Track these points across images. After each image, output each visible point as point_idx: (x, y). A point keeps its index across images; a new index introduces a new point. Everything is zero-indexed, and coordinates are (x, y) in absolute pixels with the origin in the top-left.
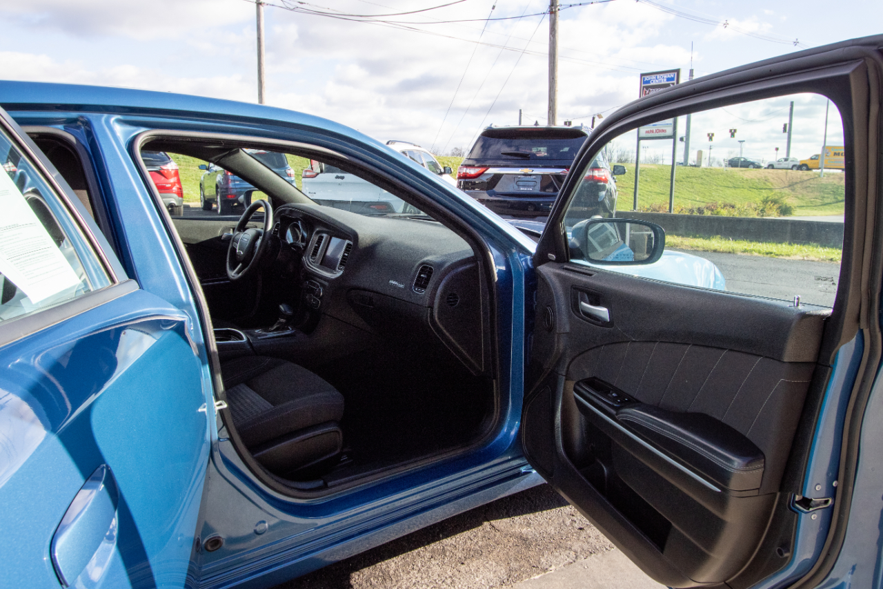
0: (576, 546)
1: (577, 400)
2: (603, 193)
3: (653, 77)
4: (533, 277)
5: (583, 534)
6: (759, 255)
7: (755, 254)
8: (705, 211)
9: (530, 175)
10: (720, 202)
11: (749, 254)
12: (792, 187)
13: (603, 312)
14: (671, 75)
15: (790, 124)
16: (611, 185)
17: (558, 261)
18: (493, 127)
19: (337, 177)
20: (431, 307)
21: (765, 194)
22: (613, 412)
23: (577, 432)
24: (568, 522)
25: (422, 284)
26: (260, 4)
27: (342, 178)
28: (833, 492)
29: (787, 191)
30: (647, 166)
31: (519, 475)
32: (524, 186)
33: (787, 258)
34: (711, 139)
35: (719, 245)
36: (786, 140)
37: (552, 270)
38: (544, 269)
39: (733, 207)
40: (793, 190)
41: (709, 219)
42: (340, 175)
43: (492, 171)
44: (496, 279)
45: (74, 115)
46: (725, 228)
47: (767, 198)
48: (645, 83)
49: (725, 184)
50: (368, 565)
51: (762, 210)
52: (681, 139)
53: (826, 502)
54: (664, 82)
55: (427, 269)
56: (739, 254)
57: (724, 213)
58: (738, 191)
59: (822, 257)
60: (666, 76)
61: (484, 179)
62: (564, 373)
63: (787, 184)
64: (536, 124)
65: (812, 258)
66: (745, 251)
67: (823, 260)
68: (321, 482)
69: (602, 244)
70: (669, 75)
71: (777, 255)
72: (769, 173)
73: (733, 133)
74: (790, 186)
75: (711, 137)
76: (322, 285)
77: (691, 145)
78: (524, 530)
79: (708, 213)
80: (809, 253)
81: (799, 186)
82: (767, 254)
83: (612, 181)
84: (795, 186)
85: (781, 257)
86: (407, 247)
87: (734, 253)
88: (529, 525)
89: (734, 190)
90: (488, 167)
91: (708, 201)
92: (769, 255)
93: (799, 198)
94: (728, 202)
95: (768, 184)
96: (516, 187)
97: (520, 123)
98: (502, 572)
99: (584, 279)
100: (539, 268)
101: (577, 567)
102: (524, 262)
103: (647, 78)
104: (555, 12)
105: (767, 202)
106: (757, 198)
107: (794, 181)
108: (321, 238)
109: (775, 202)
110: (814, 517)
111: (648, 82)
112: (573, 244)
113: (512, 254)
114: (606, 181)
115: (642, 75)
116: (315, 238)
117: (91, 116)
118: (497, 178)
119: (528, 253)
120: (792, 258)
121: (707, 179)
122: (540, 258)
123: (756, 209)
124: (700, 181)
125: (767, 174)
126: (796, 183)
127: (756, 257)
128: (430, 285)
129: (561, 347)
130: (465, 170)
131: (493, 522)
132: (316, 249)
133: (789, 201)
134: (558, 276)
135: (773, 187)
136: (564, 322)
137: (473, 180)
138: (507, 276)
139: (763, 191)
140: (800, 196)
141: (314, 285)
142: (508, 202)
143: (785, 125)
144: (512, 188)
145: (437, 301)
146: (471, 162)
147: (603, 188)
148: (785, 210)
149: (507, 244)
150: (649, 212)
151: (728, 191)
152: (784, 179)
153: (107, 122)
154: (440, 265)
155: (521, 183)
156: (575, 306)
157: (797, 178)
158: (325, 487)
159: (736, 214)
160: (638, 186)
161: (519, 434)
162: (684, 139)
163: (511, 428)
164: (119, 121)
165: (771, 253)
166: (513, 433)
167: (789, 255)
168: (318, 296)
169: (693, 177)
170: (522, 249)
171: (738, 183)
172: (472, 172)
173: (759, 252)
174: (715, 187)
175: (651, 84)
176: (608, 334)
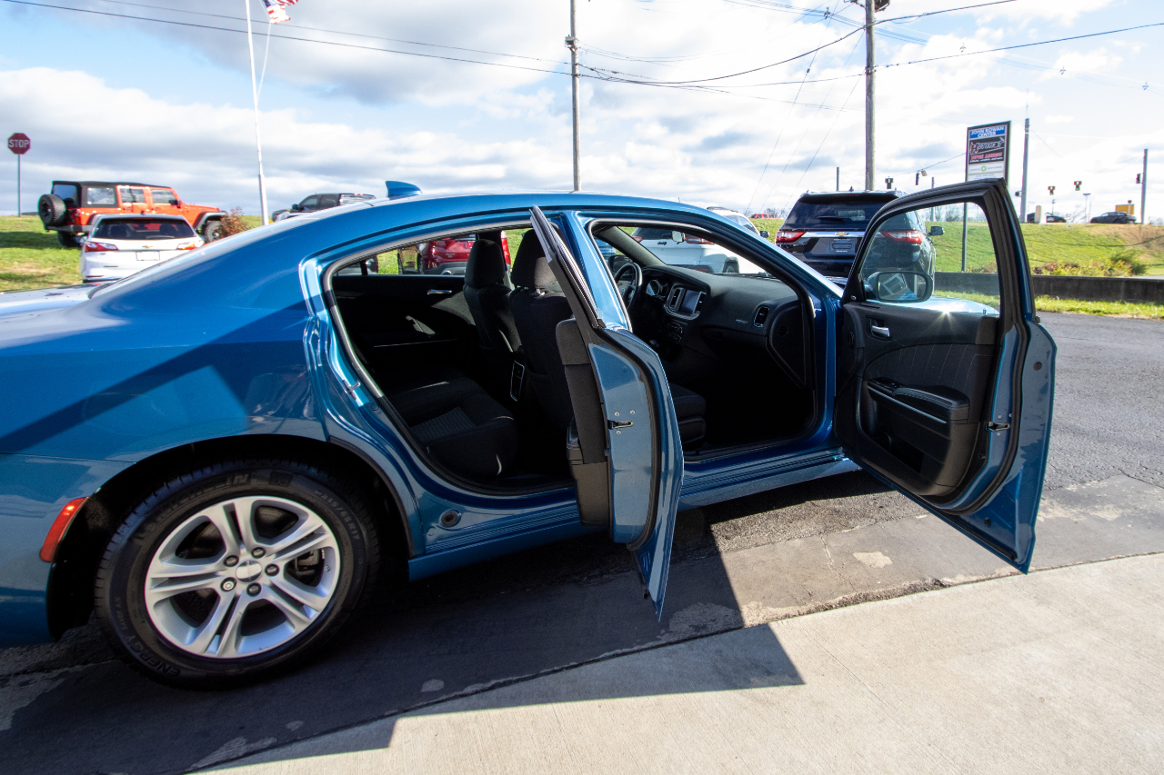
0: (876, 516)
1: (870, 390)
2: (918, 253)
3: (981, 130)
4: (841, 313)
5: (882, 510)
6: (1086, 313)
7: (1082, 312)
8: (1044, 271)
9: (846, 238)
10: (1060, 261)
11: (1075, 313)
12: (1146, 244)
13: (885, 330)
14: (1001, 128)
15: (1145, 174)
16: (926, 245)
17: (857, 301)
18: (810, 193)
19: (660, 243)
20: (768, 336)
21: (1114, 252)
22: (890, 392)
23: (872, 416)
24: (872, 503)
25: (761, 320)
26: (576, 75)
27: (665, 243)
28: (1010, 420)
29: (1141, 248)
30: (977, 225)
31: (833, 460)
32: (840, 249)
33: (1116, 316)
34: (1052, 192)
35: (1045, 304)
36: (1140, 191)
37: (854, 306)
38: (848, 306)
39: (1076, 266)
40: (1148, 247)
41: (1047, 279)
42: (662, 241)
43: (808, 235)
44: (815, 316)
45: (557, 212)
46: (1054, 287)
47: (1117, 255)
48: (972, 137)
49: (1068, 241)
50: (723, 521)
51: (1110, 269)
52: (1017, 194)
53: (1006, 426)
54: (993, 135)
55: (764, 309)
56: (1064, 312)
57: (1065, 273)
58: (1084, 249)
59: (1153, 315)
60: (995, 129)
61: (801, 242)
62: (861, 375)
63: (1141, 241)
64: (851, 190)
65: (1142, 316)
66: (1071, 310)
67: (1154, 318)
68: (694, 452)
69: (894, 291)
70: (999, 128)
71: (1105, 313)
72: (1120, 228)
73: (1078, 185)
74: (1144, 242)
75: (1052, 190)
76: (682, 325)
77: (1028, 199)
78: (837, 506)
79: (1046, 273)
80: (1140, 311)
81: (1155, 242)
82: (1095, 312)
83: (928, 244)
84: (1150, 242)
85: (1110, 315)
86: (749, 295)
87: (1059, 312)
88: (840, 503)
89: (1079, 248)
90: (804, 232)
91: (1048, 260)
92: (1096, 314)
93: (1154, 256)
94: (1071, 261)
95: (1119, 240)
96: (832, 249)
97: (837, 189)
98: (821, 527)
99: (873, 310)
100: (845, 305)
101: (876, 527)
102: (835, 304)
103: (974, 132)
104: (871, 73)
105: (1117, 261)
106: (1105, 256)
107: (1150, 236)
108: (678, 291)
109: (1126, 260)
110: (998, 434)
111: (976, 136)
112: (868, 289)
113: (826, 299)
114: (919, 242)
115: (969, 129)
116: (673, 291)
117: (566, 212)
118: (813, 241)
119: (838, 298)
120: (1121, 316)
121: (1048, 236)
122: (846, 299)
123: (1102, 268)
124: (1039, 238)
125: (1117, 230)
126: (1152, 239)
127: (1082, 315)
128: (767, 320)
129: (860, 358)
130: (783, 234)
131: (814, 502)
132: (674, 300)
133: (1141, 259)
134: (857, 310)
135: (1124, 244)
136: (861, 340)
137: (790, 244)
138: (822, 315)
139: (1113, 248)
140: (1156, 254)
141: (675, 325)
142: (826, 264)
143: (1139, 176)
144: (828, 251)
145: (772, 332)
146: (788, 228)
147: (917, 249)
148: (1138, 269)
149: (822, 291)
150: (981, 272)
151: (1072, 250)
152: (1138, 235)
153: (574, 215)
154: (773, 307)
155: (837, 246)
156: (868, 329)
157: (1153, 233)
158: (697, 454)
159: (1079, 274)
160: (966, 245)
161: (833, 428)
162: (1020, 194)
163: (827, 426)
164: (579, 214)
165: (1099, 311)
166: (829, 428)
167: (1117, 313)
168: (679, 333)
169: (1031, 235)
170: (834, 295)
171: (1084, 240)
172: (790, 236)
173: (1086, 311)
174: (1056, 245)
175: (979, 138)
176: (889, 346)
